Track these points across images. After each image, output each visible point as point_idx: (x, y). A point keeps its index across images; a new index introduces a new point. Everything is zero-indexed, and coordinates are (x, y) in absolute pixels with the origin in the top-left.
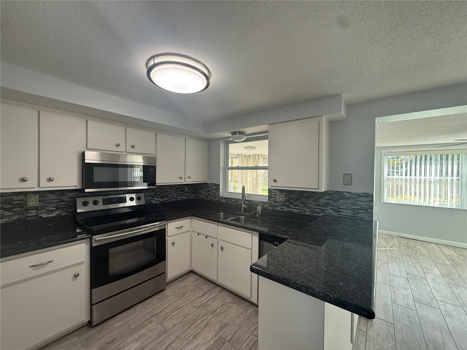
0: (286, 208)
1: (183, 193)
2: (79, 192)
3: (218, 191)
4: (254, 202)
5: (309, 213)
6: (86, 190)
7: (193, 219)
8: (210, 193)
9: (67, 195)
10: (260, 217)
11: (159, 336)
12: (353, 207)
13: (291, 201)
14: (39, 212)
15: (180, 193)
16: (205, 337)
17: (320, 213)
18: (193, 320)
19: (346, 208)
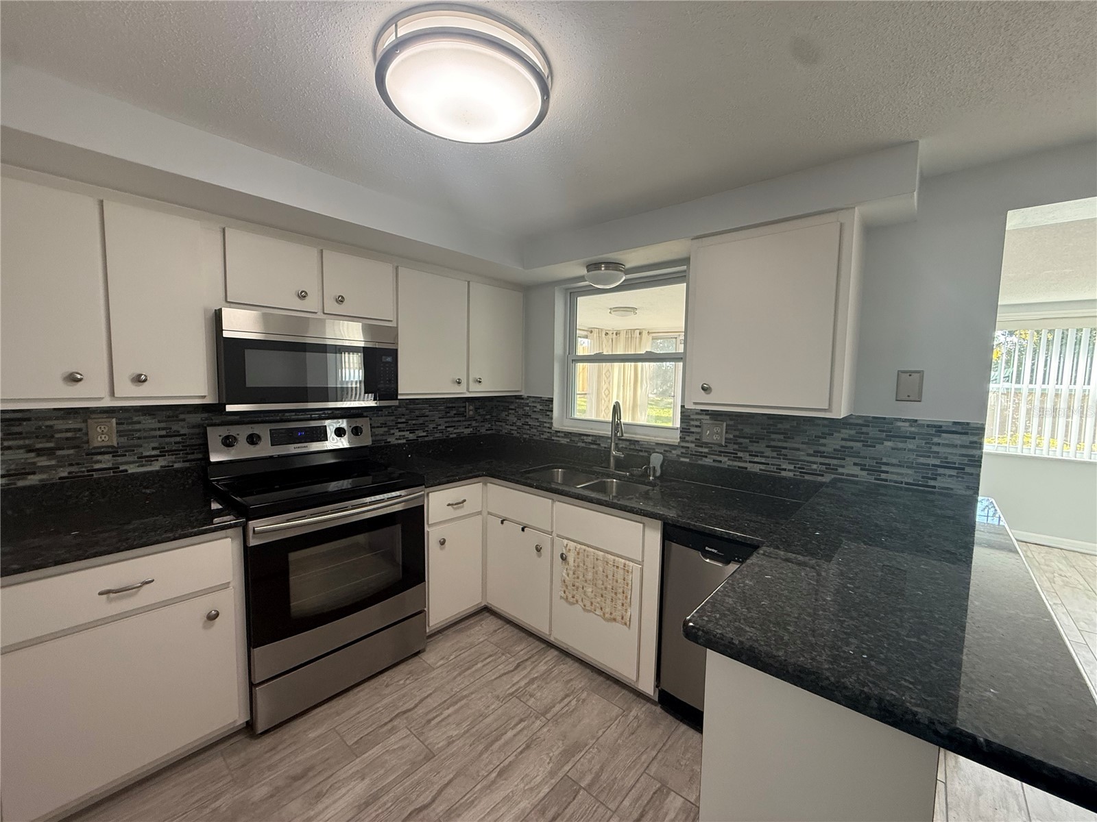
0: (729, 459)
1: (461, 419)
2: (213, 411)
3: (548, 415)
4: (642, 445)
5: (791, 474)
6: (229, 408)
7: (488, 484)
8: (527, 420)
9: (184, 420)
10: (658, 482)
11: (415, 766)
12: (922, 460)
13: (741, 444)
14: (120, 459)
15: (456, 419)
16: (527, 775)
17: (823, 475)
18: (497, 729)
19: (899, 462)
